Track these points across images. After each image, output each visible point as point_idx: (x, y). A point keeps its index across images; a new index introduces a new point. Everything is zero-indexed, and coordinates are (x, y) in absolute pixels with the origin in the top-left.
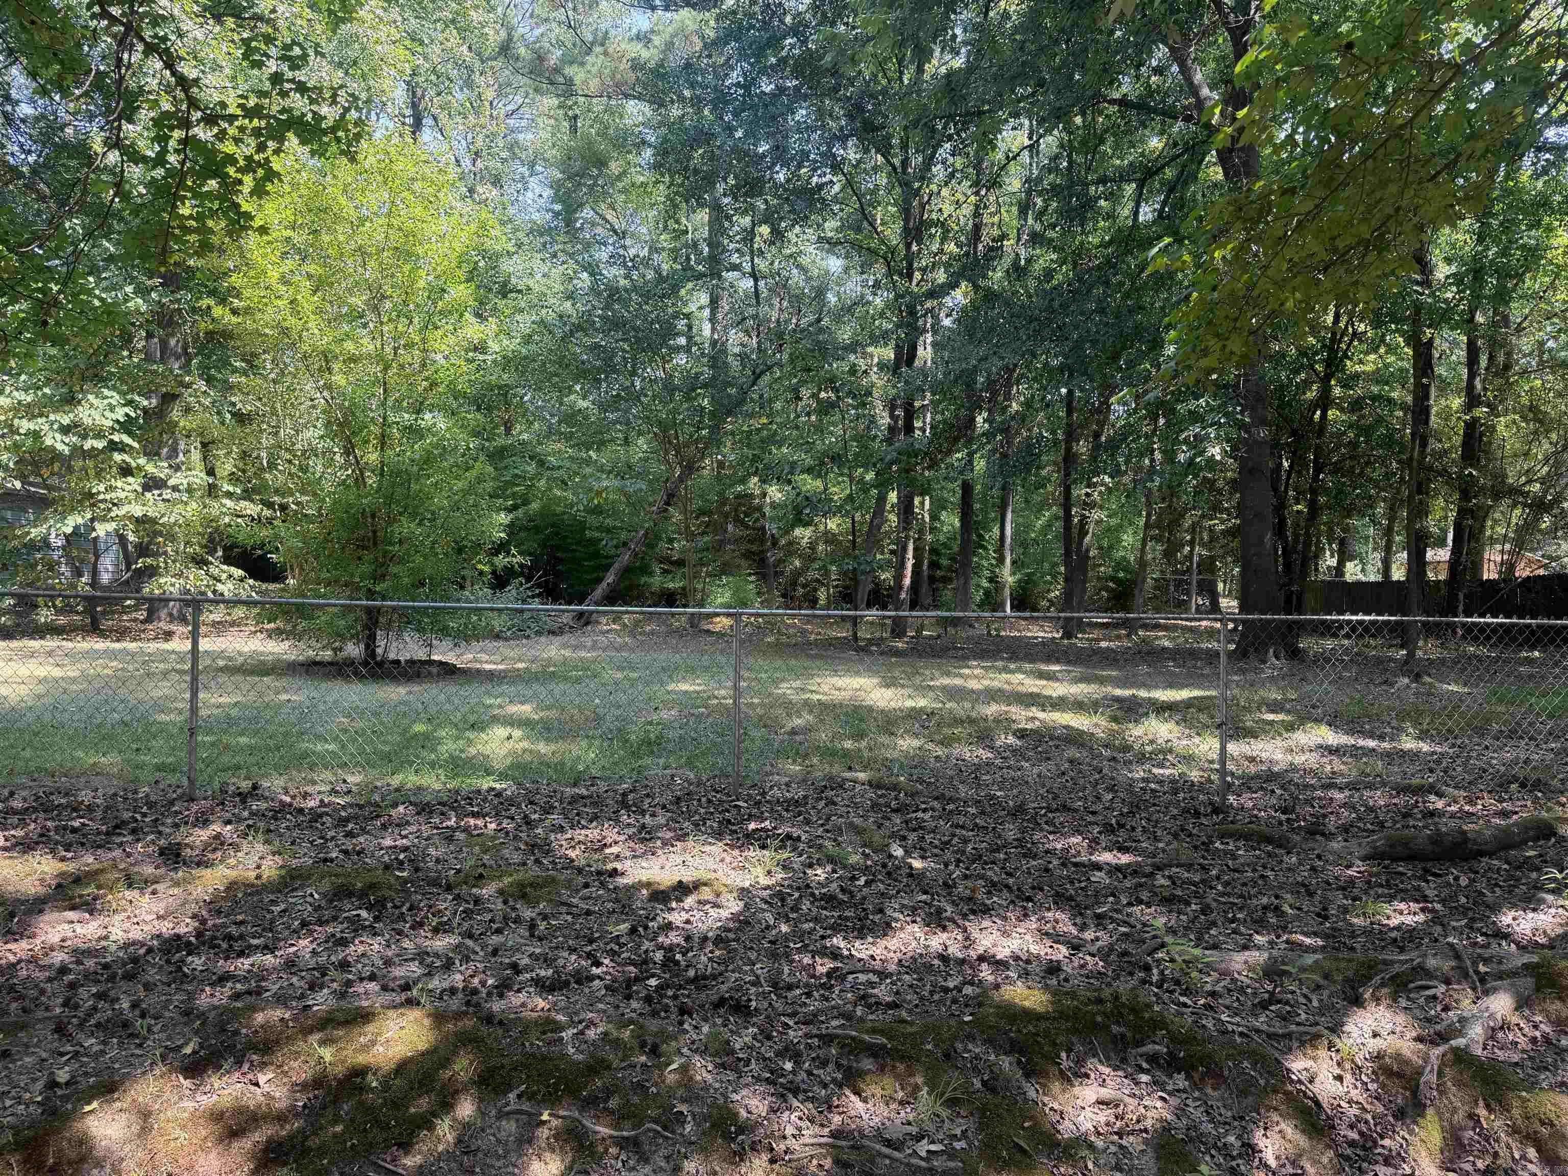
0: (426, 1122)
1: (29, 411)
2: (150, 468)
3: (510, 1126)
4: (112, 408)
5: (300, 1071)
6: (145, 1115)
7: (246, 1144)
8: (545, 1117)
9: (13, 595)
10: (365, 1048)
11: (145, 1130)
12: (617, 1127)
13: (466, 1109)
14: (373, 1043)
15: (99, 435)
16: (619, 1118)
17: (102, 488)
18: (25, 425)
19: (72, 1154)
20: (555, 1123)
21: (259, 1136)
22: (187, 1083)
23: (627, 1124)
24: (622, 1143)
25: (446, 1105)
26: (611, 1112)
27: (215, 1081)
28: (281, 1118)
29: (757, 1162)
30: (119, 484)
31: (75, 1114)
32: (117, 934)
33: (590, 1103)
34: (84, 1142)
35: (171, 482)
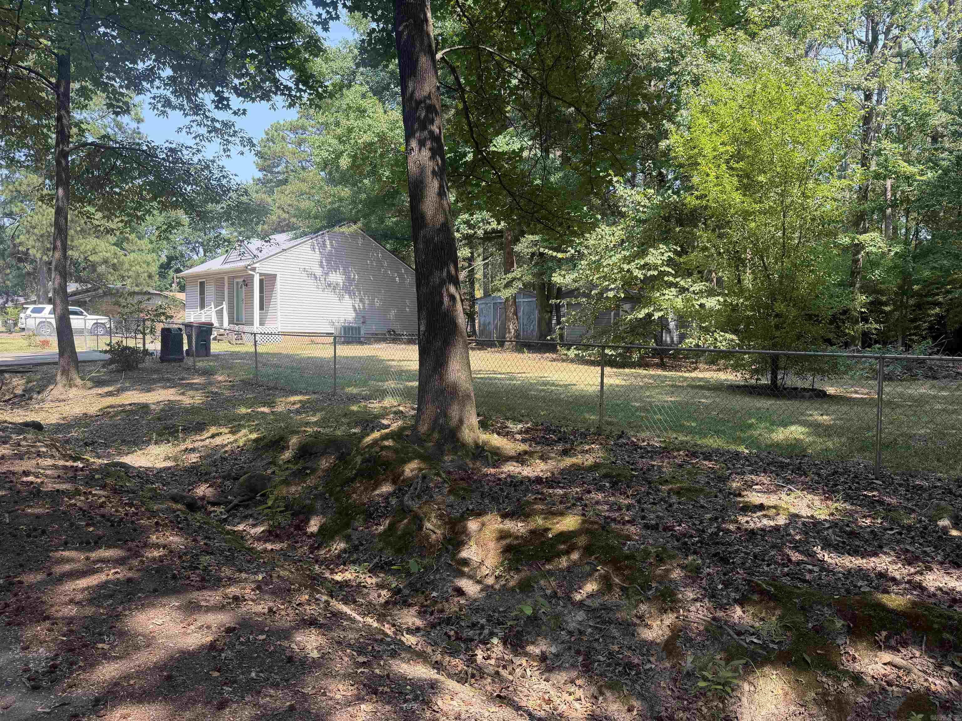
0: (559, 555)
1: (628, 260)
2: (682, 283)
3: (588, 568)
4: (662, 254)
5: (532, 526)
6: (483, 525)
7: (504, 542)
8: (599, 568)
9: (622, 347)
10: (554, 524)
11: (481, 530)
12: (624, 581)
13: (575, 556)
14: (558, 523)
15: (656, 269)
16: (625, 578)
17: (658, 294)
18: (626, 267)
19: (461, 530)
20: (602, 571)
21: (508, 541)
22: (499, 519)
23: (628, 582)
24: (623, 589)
25: (568, 552)
26: (624, 575)
27: (507, 521)
28: (517, 538)
29: (670, 615)
30: (667, 292)
31: (467, 519)
32: (525, 473)
33: (618, 569)
34: (465, 528)
35: (691, 289)
